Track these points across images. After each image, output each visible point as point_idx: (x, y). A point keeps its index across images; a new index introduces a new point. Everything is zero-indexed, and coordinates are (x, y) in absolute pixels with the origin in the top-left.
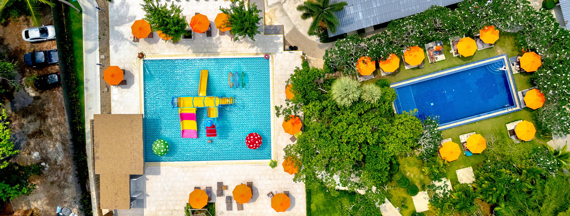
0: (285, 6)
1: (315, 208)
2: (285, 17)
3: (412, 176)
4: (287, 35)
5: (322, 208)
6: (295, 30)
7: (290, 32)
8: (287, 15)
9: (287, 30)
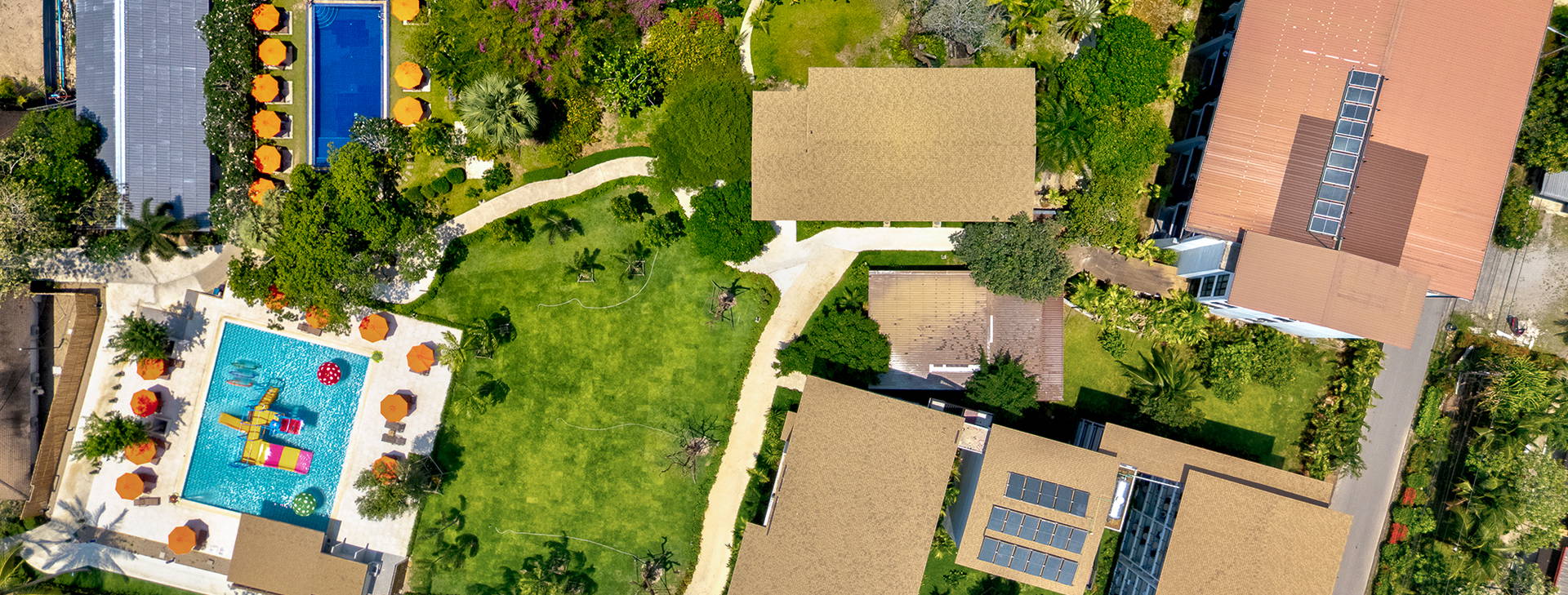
0: (162, 280)
1: (455, 315)
2: (178, 284)
3: (441, 170)
4: (203, 288)
5: (456, 306)
6: (200, 276)
7: (200, 282)
8: (175, 281)
9: (197, 287)
